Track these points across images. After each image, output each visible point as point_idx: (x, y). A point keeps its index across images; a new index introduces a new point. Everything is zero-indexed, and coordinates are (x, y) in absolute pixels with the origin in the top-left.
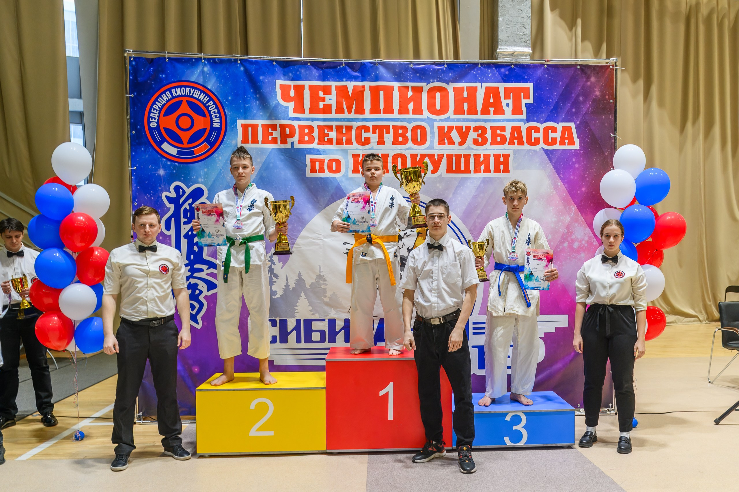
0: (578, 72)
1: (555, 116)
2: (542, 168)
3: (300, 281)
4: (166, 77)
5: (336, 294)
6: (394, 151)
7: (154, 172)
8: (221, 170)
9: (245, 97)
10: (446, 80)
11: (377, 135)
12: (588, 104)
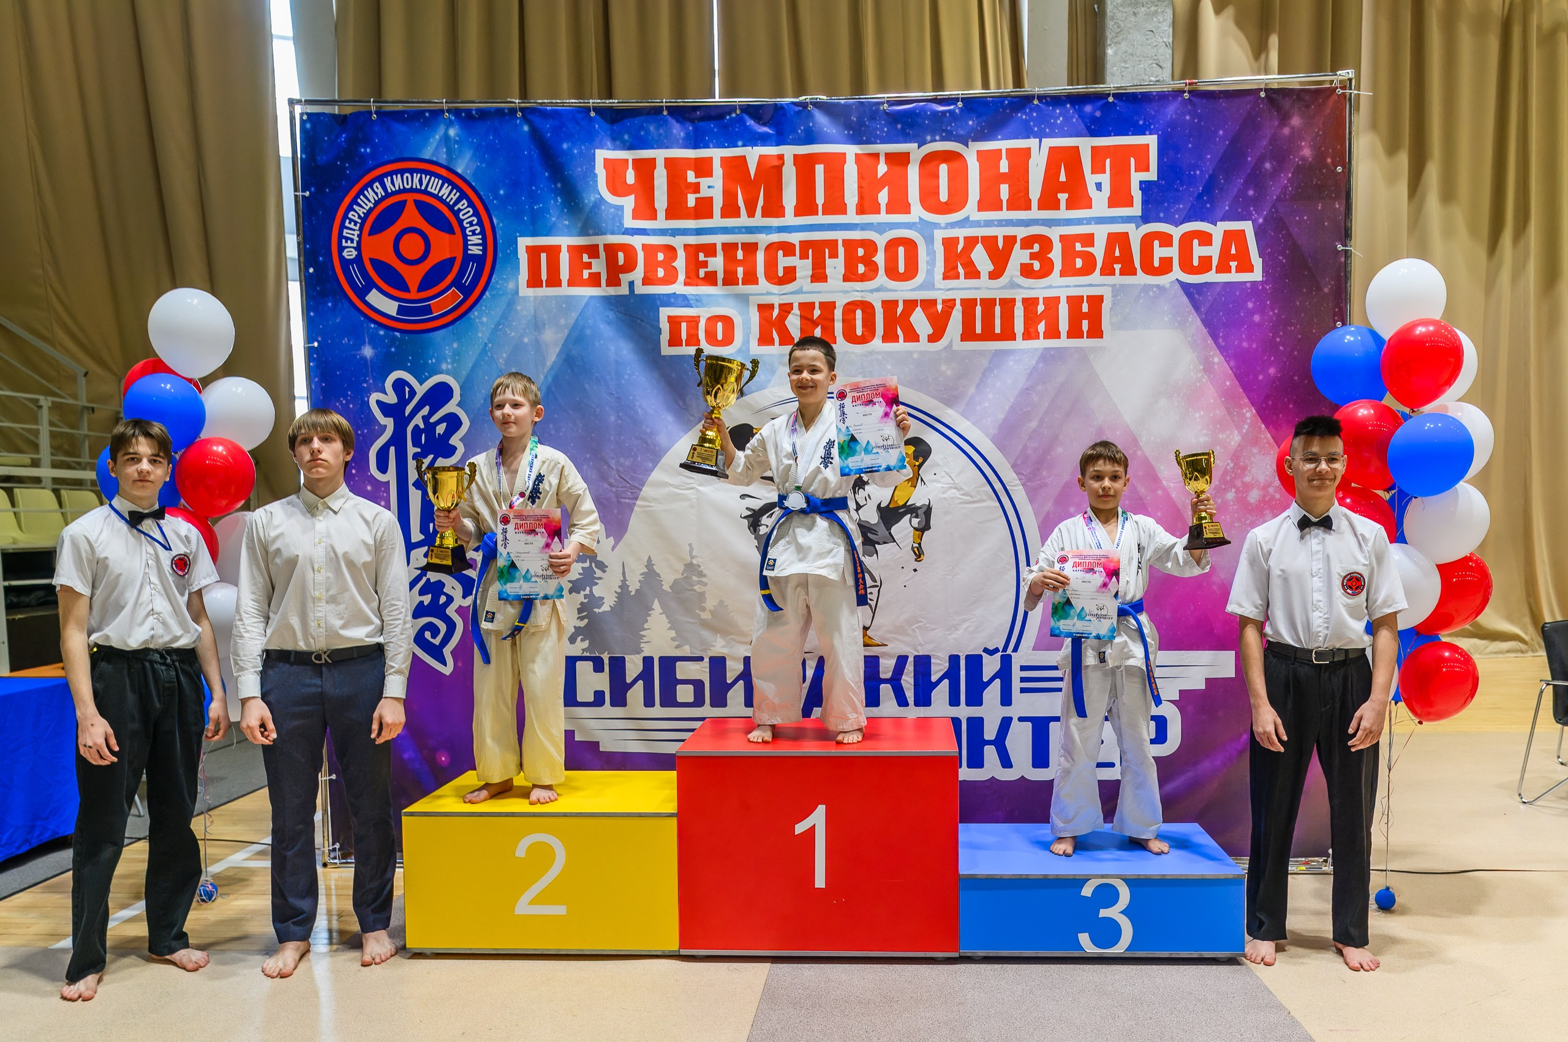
0: (1262, 106)
1: (1207, 209)
2: (1176, 324)
3: (651, 575)
4: (372, 152)
5: (725, 604)
6: (848, 295)
7: (353, 353)
8: (486, 344)
9: (534, 188)
10: (961, 136)
11: (810, 261)
12: (1286, 177)
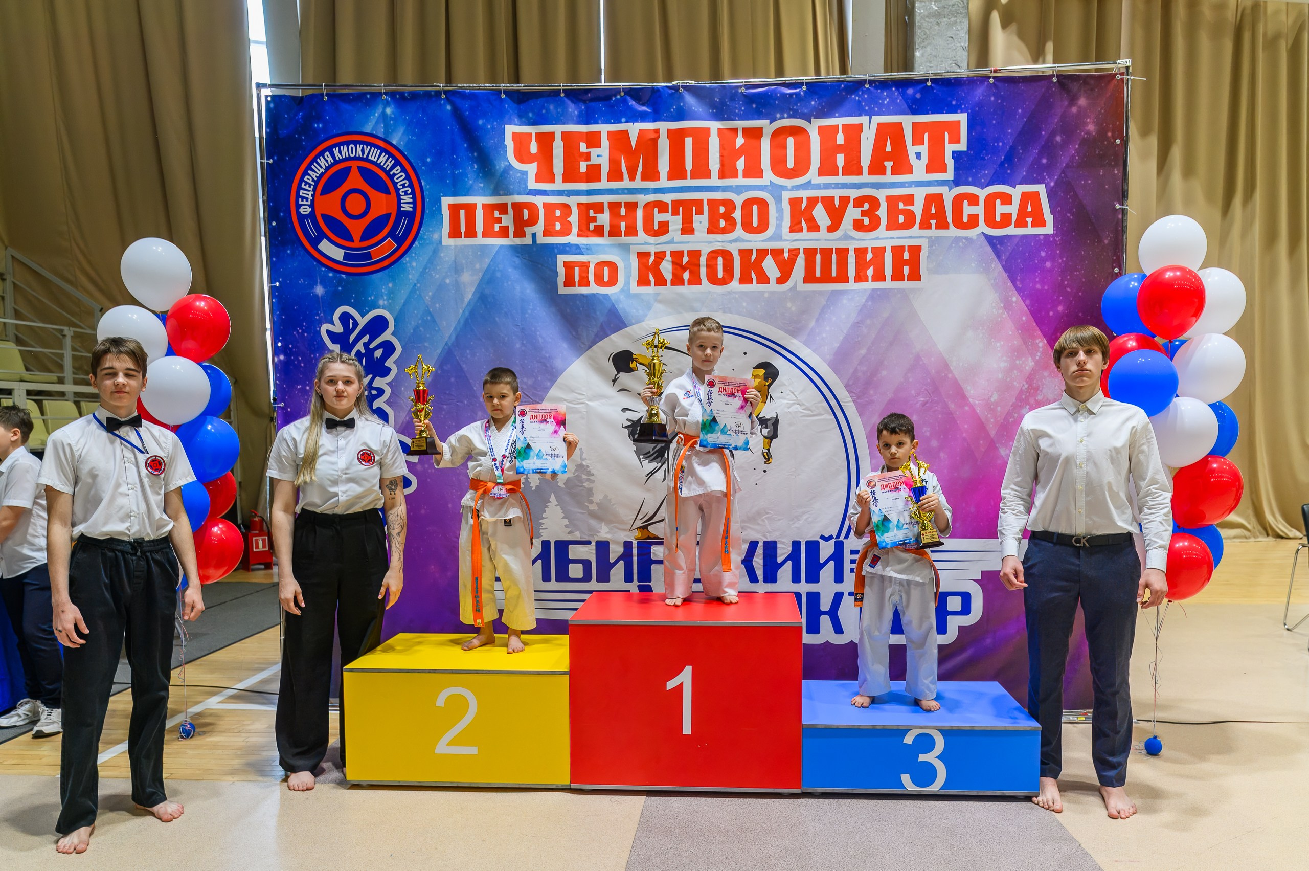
0: (1054, 89)
1: (1008, 174)
2: (982, 269)
4: (323, 127)
5: (609, 498)
6: (711, 244)
7: (308, 291)
9: (455, 156)
10: (805, 114)
11: (680, 217)
12: (1073, 149)
